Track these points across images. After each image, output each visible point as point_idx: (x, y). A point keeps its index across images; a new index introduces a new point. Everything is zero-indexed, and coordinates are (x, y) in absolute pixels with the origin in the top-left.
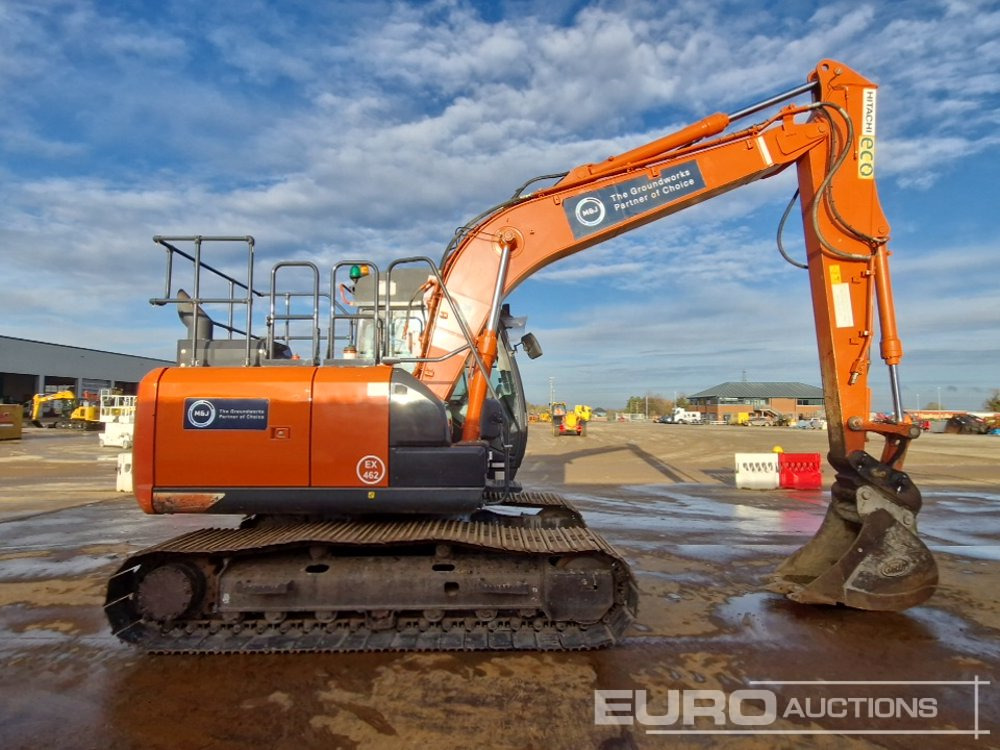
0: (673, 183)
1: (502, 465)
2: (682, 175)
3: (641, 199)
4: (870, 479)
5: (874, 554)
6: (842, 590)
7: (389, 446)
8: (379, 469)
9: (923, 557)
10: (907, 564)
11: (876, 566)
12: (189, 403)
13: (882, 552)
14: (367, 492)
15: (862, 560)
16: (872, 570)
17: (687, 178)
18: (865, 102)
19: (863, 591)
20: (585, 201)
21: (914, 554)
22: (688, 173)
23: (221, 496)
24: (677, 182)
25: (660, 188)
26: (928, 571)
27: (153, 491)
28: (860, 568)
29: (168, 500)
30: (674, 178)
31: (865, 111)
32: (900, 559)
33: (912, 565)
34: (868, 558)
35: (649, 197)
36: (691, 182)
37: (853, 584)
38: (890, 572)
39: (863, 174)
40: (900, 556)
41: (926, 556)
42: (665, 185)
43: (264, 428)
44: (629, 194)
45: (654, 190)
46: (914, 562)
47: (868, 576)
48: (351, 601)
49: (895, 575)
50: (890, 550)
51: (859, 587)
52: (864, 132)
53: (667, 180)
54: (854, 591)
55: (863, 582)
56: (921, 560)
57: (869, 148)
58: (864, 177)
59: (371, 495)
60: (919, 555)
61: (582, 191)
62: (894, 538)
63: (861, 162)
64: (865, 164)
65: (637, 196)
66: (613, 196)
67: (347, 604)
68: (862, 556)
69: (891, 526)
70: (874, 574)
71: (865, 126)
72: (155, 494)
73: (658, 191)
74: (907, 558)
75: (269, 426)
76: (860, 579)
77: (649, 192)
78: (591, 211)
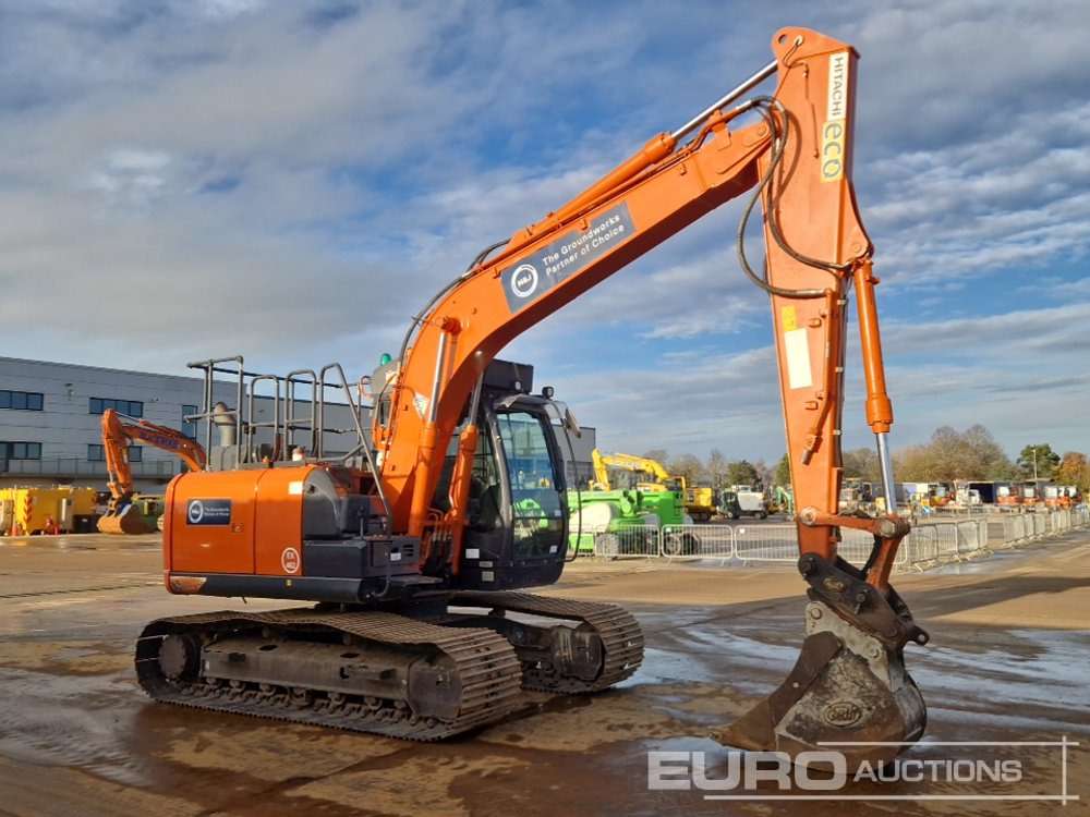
0: (602, 234)
1: (490, 564)
2: (612, 222)
3: (572, 259)
4: (822, 592)
5: (815, 692)
6: (773, 735)
7: (302, 540)
8: (295, 560)
9: (881, 703)
10: (858, 710)
11: (818, 709)
12: (190, 502)
13: (826, 691)
14: (285, 580)
15: (800, 699)
16: (813, 714)
17: (616, 225)
18: (832, 74)
19: (800, 740)
20: (519, 269)
21: (869, 697)
22: (617, 218)
23: (204, 580)
24: (607, 231)
25: (589, 242)
26: (888, 723)
27: (170, 575)
28: (797, 708)
29: (177, 581)
30: (603, 227)
31: (832, 86)
32: (849, 703)
33: (865, 712)
34: (808, 697)
35: (579, 254)
36: (621, 228)
37: (788, 729)
38: (834, 718)
39: (827, 175)
40: (850, 699)
41: (886, 703)
42: (595, 237)
43: (228, 523)
44: (560, 254)
45: (583, 246)
46: (869, 709)
47: (807, 721)
48: (279, 678)
49: (842, 723)
50: (836, 688)
51: (795, 734)
52: (830, 117)
53: (597, 231)
54: (789, 739)
55: (800, 728)
56: (878, 707)
57: (835, 137)
58: (828, 179)
59: (289, 583)
60: (876, 700)
61: (517, 259)
62: (841, 672)
63: (825, 158)
64: (829, 162)
65: (567, 256)
66: (545, 260)
67: (277, 679)
68: (800, 694)
69: (836, 655)
70: (815, 718)
71: (831, 107)
72: (172, 578)
73: (587, 246)
74: (858, 702)
75: (232, 522)
76: (797, 723)
77: (579, 248)
78: (525, 280)
